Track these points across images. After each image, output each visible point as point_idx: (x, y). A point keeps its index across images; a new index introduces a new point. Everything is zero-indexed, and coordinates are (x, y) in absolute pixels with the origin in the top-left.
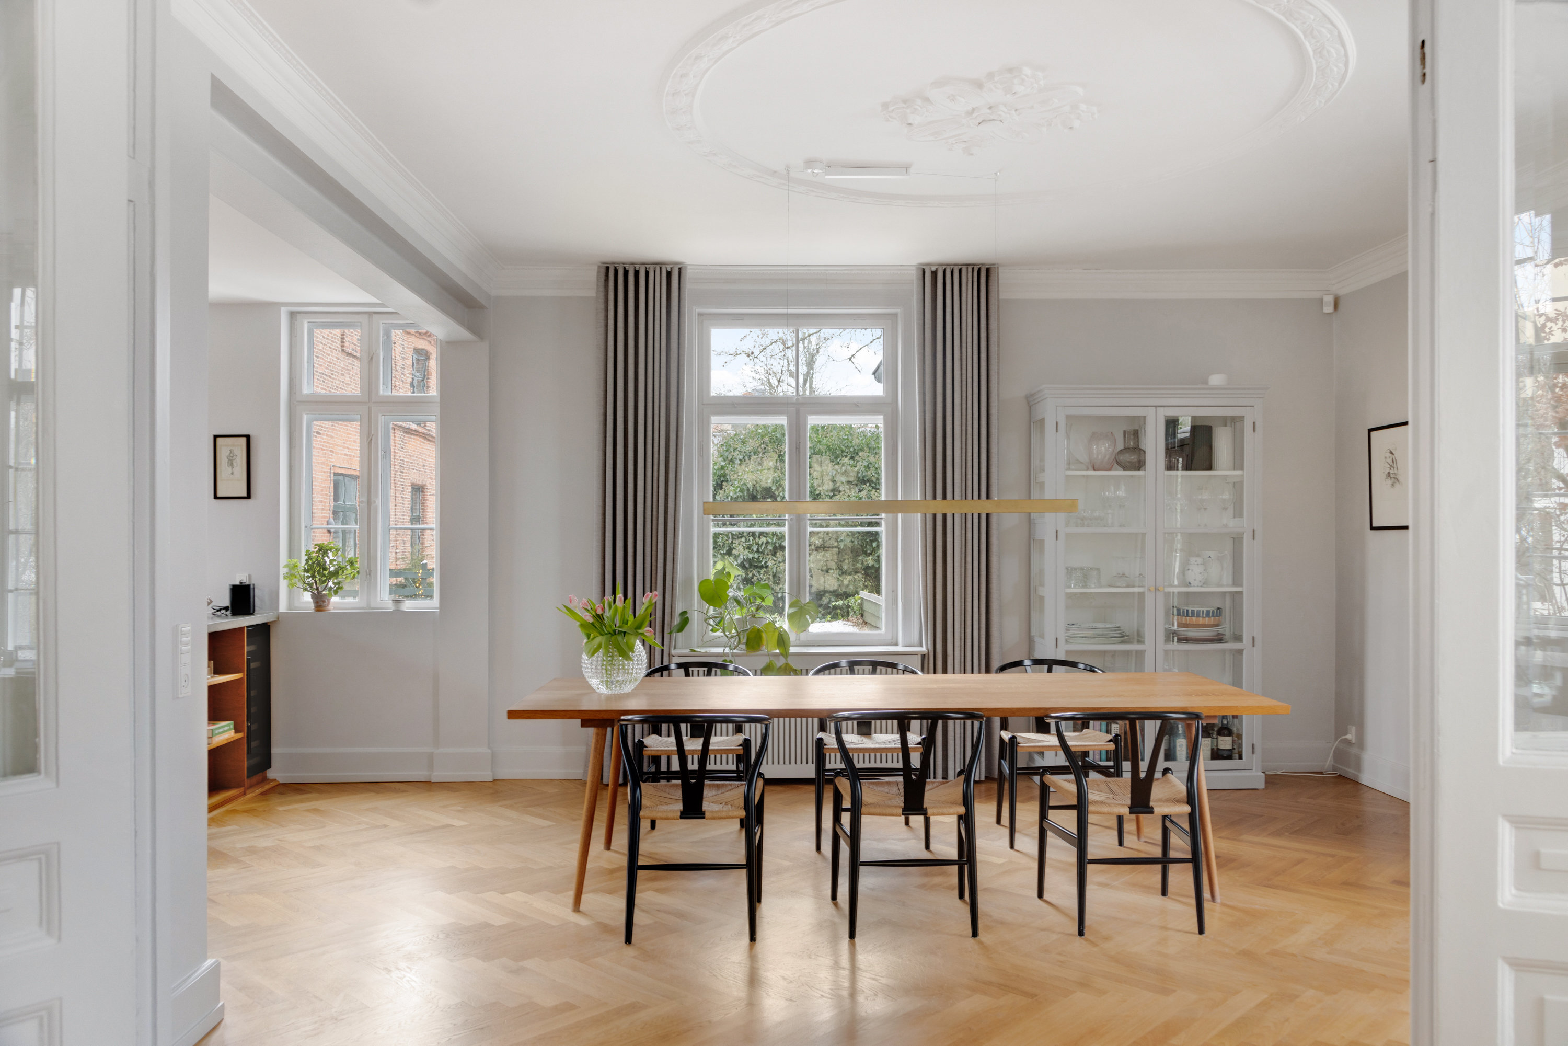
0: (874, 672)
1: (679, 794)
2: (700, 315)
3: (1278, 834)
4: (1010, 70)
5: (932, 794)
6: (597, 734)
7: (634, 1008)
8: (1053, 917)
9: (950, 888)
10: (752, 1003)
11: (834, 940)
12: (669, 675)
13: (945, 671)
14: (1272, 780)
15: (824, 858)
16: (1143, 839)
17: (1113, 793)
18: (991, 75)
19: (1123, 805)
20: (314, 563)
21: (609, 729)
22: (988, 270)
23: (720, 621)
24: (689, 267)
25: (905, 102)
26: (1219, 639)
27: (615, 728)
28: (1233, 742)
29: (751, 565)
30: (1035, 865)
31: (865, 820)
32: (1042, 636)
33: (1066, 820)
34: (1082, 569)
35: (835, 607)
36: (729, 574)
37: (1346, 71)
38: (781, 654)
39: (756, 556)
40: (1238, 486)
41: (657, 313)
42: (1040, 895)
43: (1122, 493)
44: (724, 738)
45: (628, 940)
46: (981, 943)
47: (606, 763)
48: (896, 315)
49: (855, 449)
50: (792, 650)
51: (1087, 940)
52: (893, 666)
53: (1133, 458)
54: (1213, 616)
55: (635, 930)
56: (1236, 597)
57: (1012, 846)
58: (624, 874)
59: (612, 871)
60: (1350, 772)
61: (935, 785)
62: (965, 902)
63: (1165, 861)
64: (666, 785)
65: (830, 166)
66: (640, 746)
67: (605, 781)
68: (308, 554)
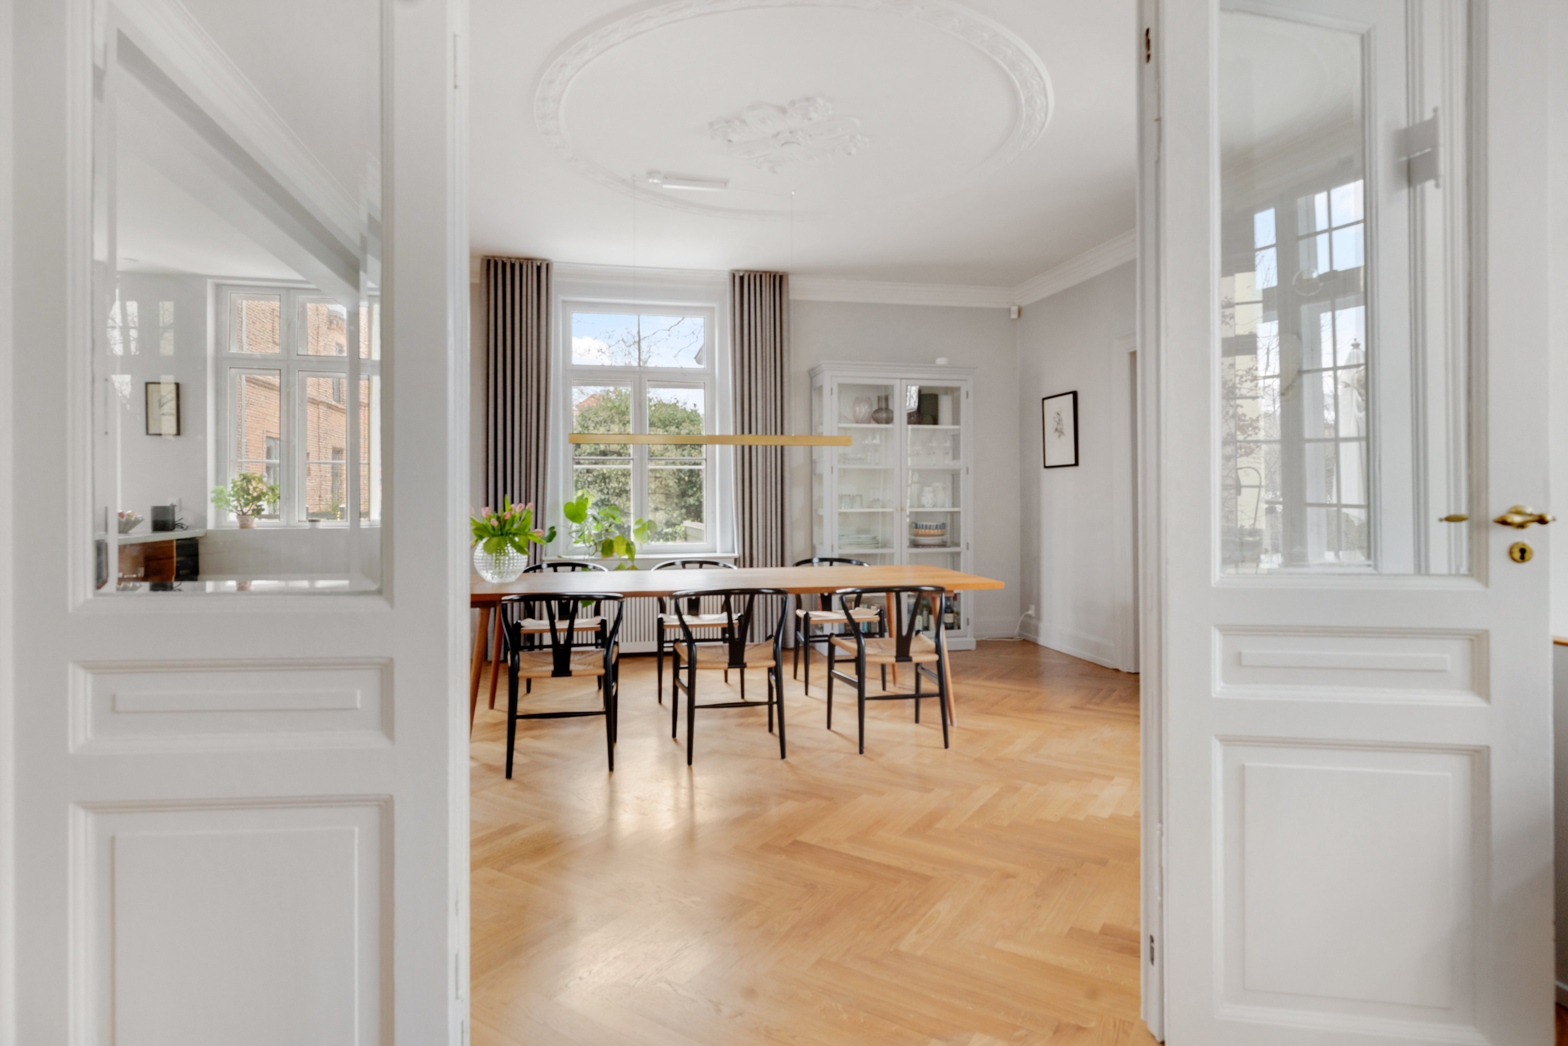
0: (701, 567)
1: (551, 659)
2: (564, 302)
3: (990, 678)
4: (808, 99)
5: (749, 654)
6: (482, 614)
7: (514, 828)
8: (839, 743)
9: (763, 725)
10: (611, 819)
11: (675, 768)
12: (541, 572)
13: (751, 566)
14: (981, 644)
15: (665, 708)
16: (898, 685)
17: (881, 648)
18: (793, 103)
19: (890, 656)
20: (238, 489)
21: (492, 610)
22: (781, 277)
23: (581, 533)
24: (554, 264)
25: (727, 122)
26: (943, 545)
27: (498, 609)
28: (954, 617)
29: (603, 504)
30: (825, 707)
31: (699, 673)
32: (822, 544)
33: (848, 671)
34: (849, 496)
35: (666, 534)
36: (587, 499)
37: (1046, 120)
38: (629, 559)
39: (607, 497)
40: (956, 438)
41: (529, 297)
42: (829, 727)
43: (877, 441)
44: (585, 620)
45: (509, 775)
46: (788, 763)
47: (490, 635)
48: (713, 309)
49: (678, 421)
50: (637, 556)
51: (865, 757)
52: (716, 564)
53: (884, 415)
54: (940, 528)
55: (514, 768)
56: (954, 515)
57: (807, 693)
58: (505, 726)
59: (495, 725)
60: (1031, 637)
61: (751, 647)
62: (774, 735)
63: (918, 696)
64: (539, 653)
65: (668, 178)
66: (519, 626)
67: (489, 659)
68: (234, 482)
